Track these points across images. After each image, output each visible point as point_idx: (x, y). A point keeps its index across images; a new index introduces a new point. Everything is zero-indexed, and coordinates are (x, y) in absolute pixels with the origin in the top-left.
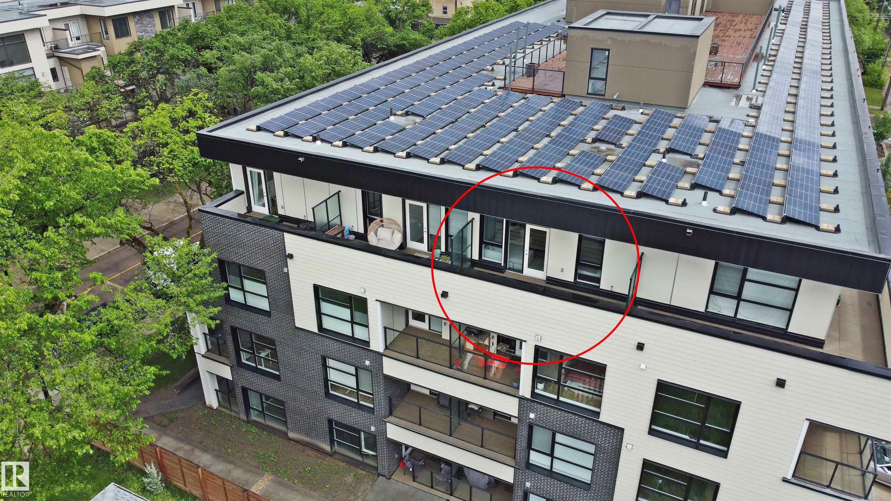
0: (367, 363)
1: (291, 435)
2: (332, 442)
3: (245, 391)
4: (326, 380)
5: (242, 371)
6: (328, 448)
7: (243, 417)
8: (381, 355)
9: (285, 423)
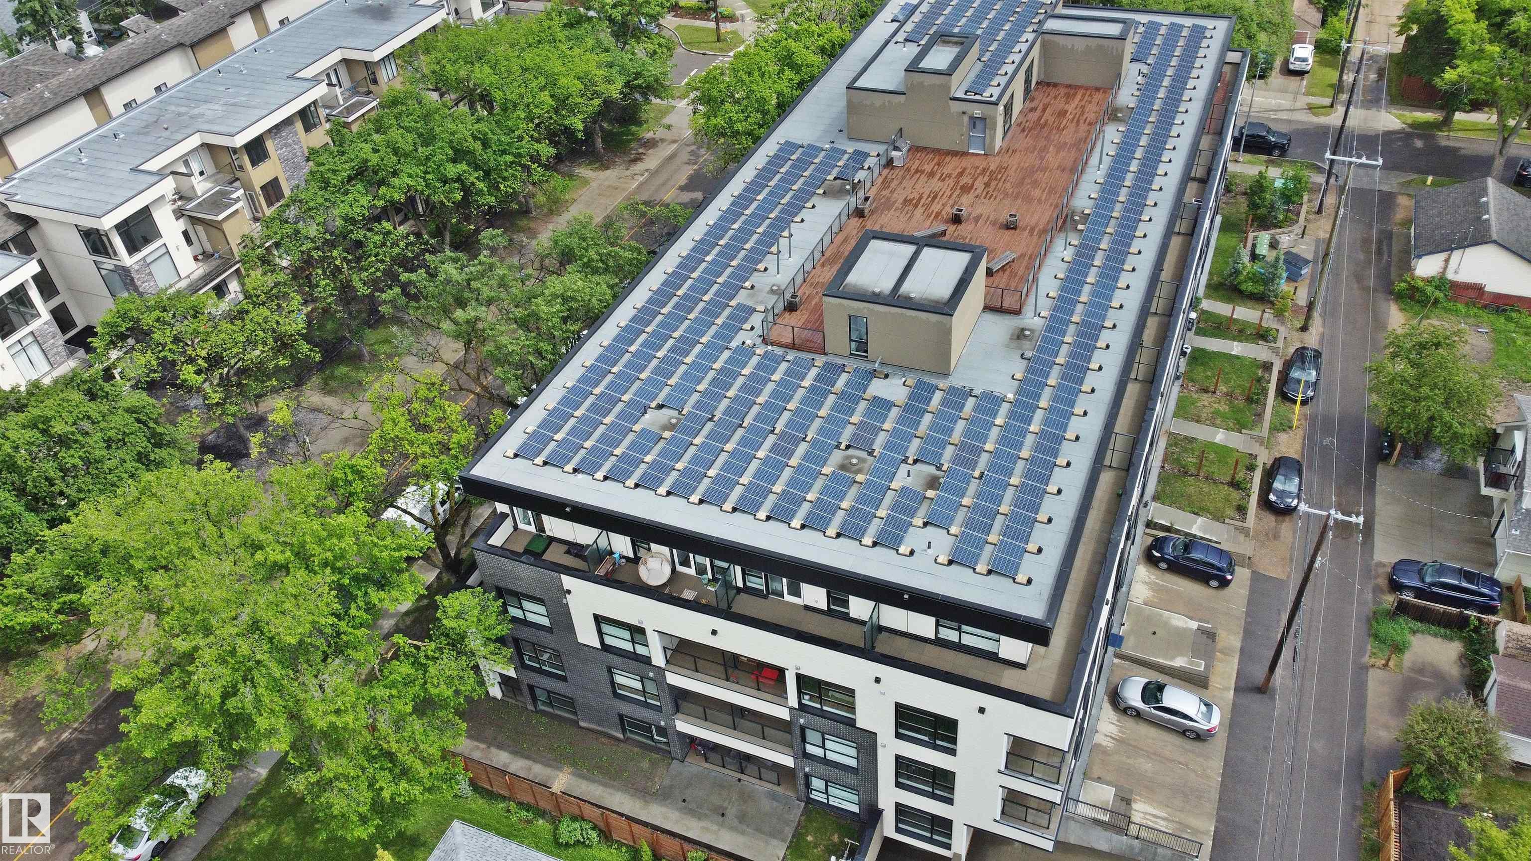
0: (651, 675)
1: (582, 724)
2: (624, 731)
3: (531, 688)
4: (613, 683)
5: (526, 672)
6: (621, 736)
7: (532, 708)
8: (664, 670)
9: (575, 713)
